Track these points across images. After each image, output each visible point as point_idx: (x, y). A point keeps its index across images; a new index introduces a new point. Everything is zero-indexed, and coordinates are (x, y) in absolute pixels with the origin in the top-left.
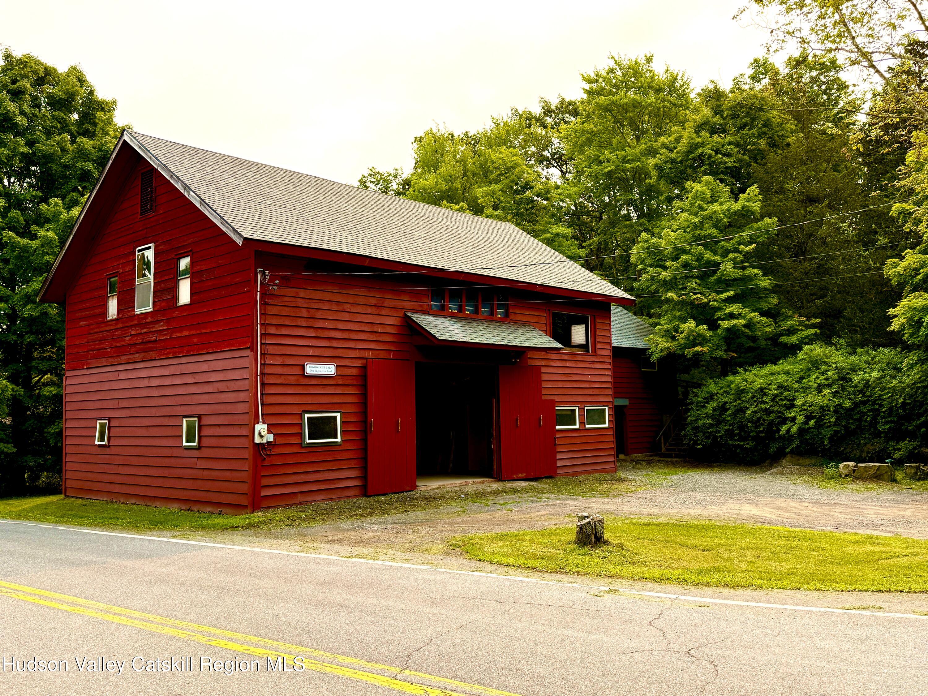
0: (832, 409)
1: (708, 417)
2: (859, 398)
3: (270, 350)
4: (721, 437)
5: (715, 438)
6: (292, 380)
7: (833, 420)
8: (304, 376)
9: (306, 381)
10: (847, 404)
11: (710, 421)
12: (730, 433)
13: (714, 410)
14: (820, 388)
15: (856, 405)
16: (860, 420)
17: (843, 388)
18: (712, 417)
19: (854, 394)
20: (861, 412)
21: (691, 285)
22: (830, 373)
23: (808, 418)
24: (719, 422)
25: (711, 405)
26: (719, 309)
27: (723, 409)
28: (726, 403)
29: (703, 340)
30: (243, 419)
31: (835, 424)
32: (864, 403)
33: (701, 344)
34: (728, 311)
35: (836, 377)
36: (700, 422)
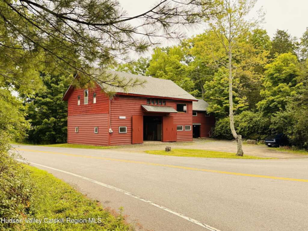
0: (247, 127)
1: (219, 128)
2: (254, 124)
3: (112, 113)
4: (222, 133)
5: (221, 133)
6: (117, 120)
7: (247, 129)
8: (119, 119)
9: (120, 120)
10: (251, 126)
11: (220, 129)
12: (224, 132)
13: (221, 126)
14: (245, 121)
15: (254, 126)
16: (254, 130)
17: (251, 122)
18: (220, 128)
19: (253, 123)
20: (255, 128)
21: (217, 95)
22: (248, 118)
23: (242, 129)
24: (222, 130)
25: (220, 125)
26: (224, 101)
27: (223, 126)
28: (223, 125)
29: (219, 109)
30: (107, 128)
31: (248, 131)
32: (256, 126)
33: (218, 110)
34: (225, 102)
35: (249, 119)
36: (217, 130)
